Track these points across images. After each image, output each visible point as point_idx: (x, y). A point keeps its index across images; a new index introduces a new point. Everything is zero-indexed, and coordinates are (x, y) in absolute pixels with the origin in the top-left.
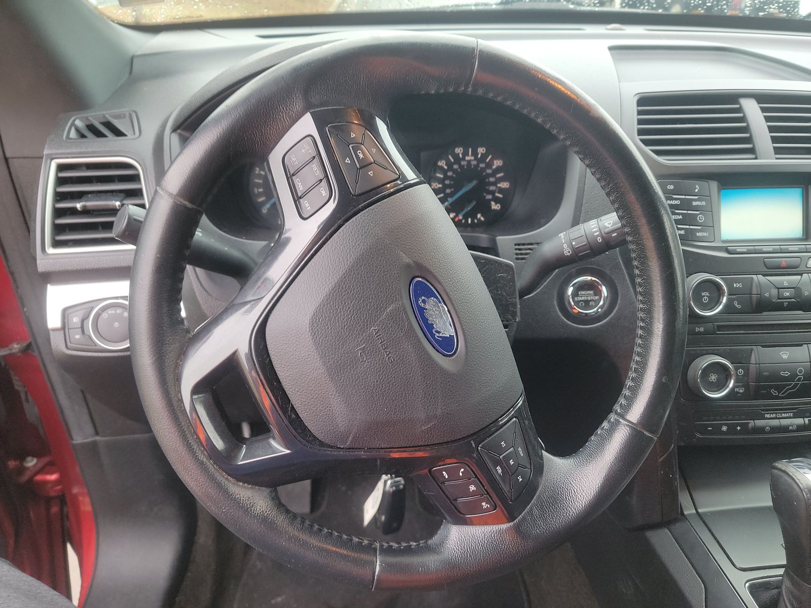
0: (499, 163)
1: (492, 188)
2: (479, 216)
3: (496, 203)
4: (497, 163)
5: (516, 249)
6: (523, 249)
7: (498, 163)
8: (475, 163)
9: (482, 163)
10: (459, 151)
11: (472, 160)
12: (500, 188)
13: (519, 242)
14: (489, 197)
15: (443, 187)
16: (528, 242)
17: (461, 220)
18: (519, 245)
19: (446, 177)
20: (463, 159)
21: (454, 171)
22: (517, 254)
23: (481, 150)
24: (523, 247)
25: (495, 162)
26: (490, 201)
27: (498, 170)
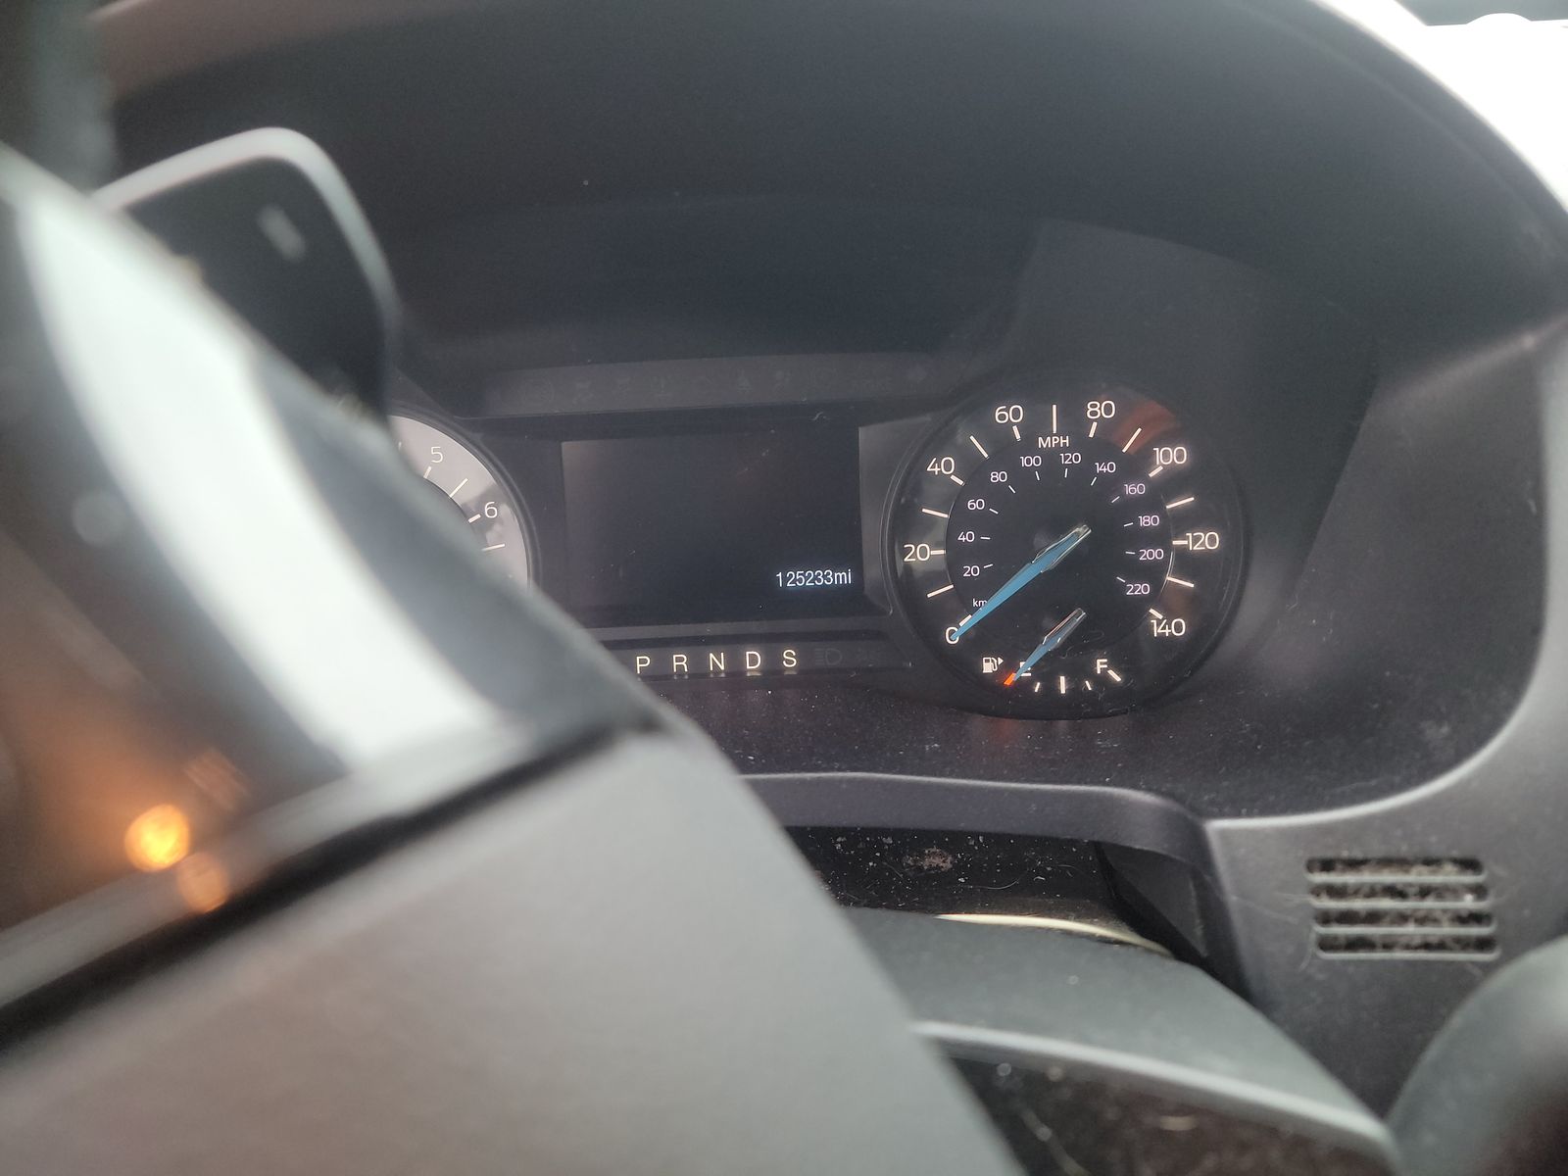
0: (1173, 454)
1: (1150, 554)
2: (1100, 665)
3: (1169, 615)
4: (1166, 455)
5: (1318, 890)
6: (1356, 892)
7: (1170, 457)
8: (1074, 458)
9: (1104, 460)
10: (1009, 416)
11: (1065, 449)
12: (1182, 552)
13: (1330, 854)
14: (1142, 589)
15: (947, 556)
16: (1377, 850)
17: (1030, 682)
18: (1327, 866)
19: (961, 519)
20: (1028, 445)
21: (994, 494)
22: (1326, 918)
23: (1099, 410)
24: (1350, 878)
25: (1159, 453)
26: (1143, 603)
27: (1174, 482)
